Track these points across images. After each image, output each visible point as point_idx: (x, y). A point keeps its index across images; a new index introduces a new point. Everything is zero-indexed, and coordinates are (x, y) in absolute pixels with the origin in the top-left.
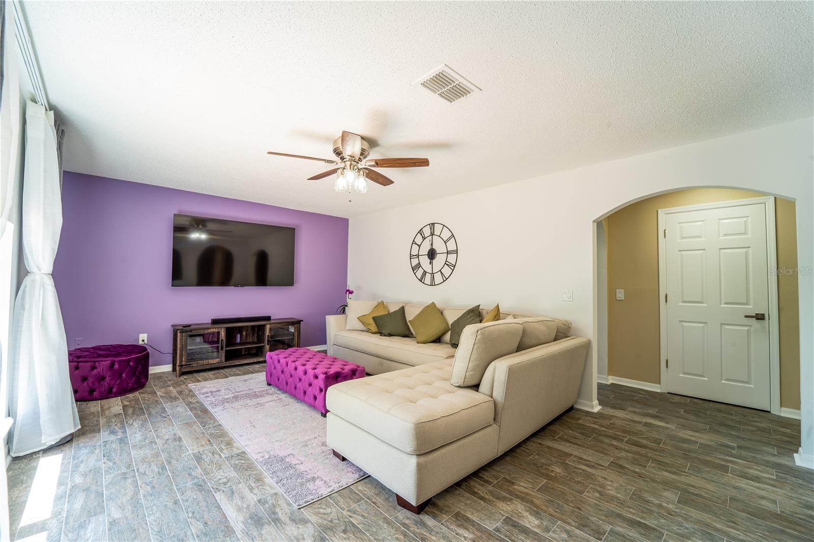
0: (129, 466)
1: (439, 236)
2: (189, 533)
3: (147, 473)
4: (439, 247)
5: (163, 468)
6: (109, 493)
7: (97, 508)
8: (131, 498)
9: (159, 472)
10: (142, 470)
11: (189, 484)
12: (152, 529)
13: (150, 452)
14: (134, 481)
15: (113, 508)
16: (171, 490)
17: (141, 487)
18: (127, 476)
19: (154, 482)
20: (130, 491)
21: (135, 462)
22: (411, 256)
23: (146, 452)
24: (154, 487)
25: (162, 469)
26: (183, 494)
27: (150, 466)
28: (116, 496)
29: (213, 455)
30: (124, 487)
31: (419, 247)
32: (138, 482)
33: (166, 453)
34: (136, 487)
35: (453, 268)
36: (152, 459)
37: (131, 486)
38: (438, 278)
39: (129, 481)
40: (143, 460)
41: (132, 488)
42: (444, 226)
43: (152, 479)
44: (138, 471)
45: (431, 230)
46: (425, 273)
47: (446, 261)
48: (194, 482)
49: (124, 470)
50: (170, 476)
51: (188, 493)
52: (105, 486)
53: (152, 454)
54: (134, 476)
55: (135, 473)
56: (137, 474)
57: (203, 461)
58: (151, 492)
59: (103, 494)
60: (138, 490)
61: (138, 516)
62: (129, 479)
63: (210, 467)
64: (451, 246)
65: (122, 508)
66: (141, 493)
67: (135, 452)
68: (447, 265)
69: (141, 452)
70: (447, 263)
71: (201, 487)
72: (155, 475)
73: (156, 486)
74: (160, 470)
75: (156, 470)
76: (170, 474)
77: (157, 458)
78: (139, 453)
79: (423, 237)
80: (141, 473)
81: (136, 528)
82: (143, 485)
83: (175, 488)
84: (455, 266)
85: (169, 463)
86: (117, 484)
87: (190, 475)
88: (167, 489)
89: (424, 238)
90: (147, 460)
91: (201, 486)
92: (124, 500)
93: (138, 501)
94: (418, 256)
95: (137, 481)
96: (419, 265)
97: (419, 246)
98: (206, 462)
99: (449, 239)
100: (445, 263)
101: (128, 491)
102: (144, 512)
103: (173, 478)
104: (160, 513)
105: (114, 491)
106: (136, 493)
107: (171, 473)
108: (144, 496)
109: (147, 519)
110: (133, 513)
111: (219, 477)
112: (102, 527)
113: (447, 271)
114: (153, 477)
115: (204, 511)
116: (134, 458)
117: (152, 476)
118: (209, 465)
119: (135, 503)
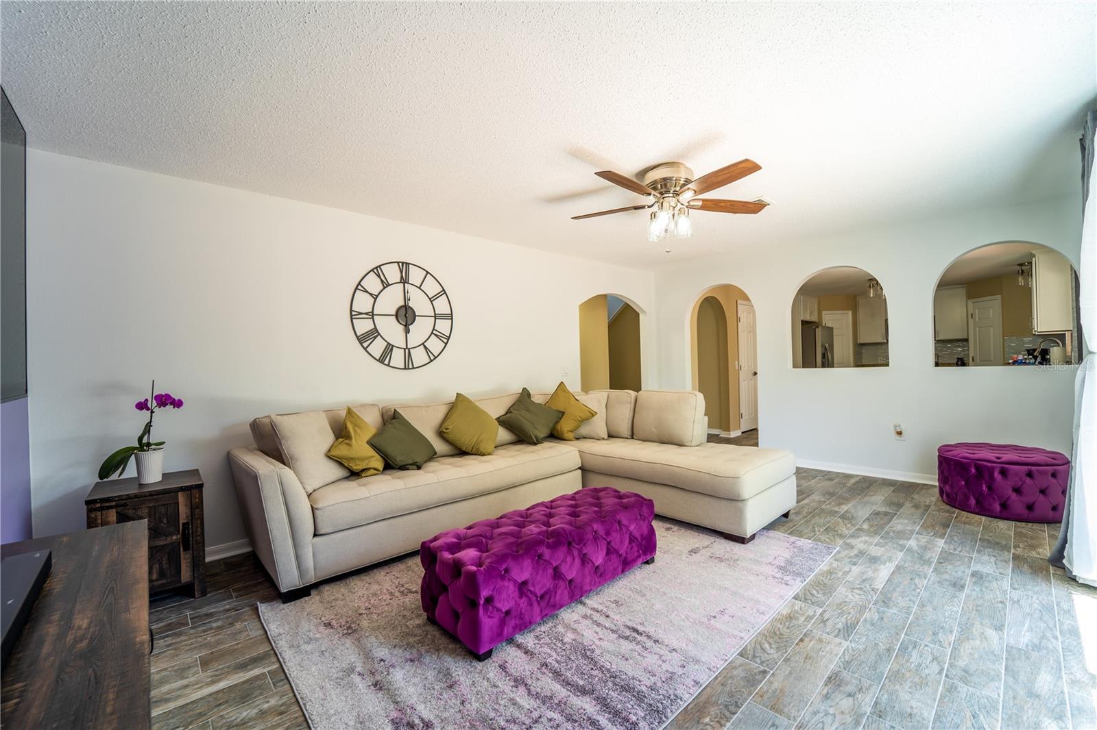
0: (951, 689)
1: (419, 288)
2: (930, 582)
3: (930, 658)
4: (419, 304)
5: (903, 649)
6: (997, 666)
7: (1017, 656)
8: (968, 640)
9: (914, 647)
10: (935, 668)
11: (894, 610)
12: (960, 603)
13: (901, 693)
14: (955, 658)
15: (995, 642)
16: (917, 619)
17: (950, 644)
18: (963, 673)
19: (929, 639)
20: (966, 649)
21: (937, 690)
22: (353, 315)
23: (907, 697)
24: (934, 634)
25: (906, 649)
26: (909, 608)
27: (920, 665)
28: (987, 655)
29: (828, 620)
30: (973, 659)
31: (375, 299)
32: (949, 653)
33: (878, 671)
34: (956, 649)
35: (446, 341)
36: (908, 674)
37: (962, 654)
38: (419, 356)
39: (961, 663)
40: (921, 684)
41: (962, 650)
42: (428, 272)
43: (930, 645)
44: (943, 669)
45: (401, 272)
46: (389, 348)
47: (434, 329)
48: (886, 609)
49: (963, 689)
50: (904, 632)
51: (903, 603)
52: (1000, 680)
53: (901, 684)
54: (951, 665)
55: (947, 670)
56: (946, 665)
57: (849, 622)
58: (941, 631)
59: (1006, 670)
60: (956, 643)
61: (968, 619)
62: (960, 667)
63: (851, 611)
64: (442, 306)
65: (983, 637)
66: (953, 637)
67: (926, 714)
68: (436, 335)
69: (914, 704)
70: (435, 332)
71: (886, 600)
72: (922, 647)
73: (930, 632)
74: (910, 650)
75: (915, 653)
76: (903, 636)
77: (898, 672)
78: (919, 704)
79: (382, 281)
80: (939, 663)
81: (974, 612)
82: (946, 645)
83: (911, 617)
84: (449, 337)
85: (889, 650)
86: (982, 670)
87: (882, 618)
88: (921, 622)
89: (386, 285)
90: (917, 680)
91: (883, 601)
92: (978, 642)
93: (962, 631)
94: (372, 315)
95: (951, 656)
96: (374, 333)
97: (375, 297)
98: (846, 618)
99: (437, 296)
100: (432, 333)
101: (970, 651)
102: (960, 619)
103: (904, 628)
104: (945, 608)
105: (988, 663)
106: (959, 642)
107: (900, 635)
108: (951, 632)
109: (960, 612)
110: (973, 624)
111: (858, 597)
112: (1012, 632)
113: (435, 345)
114: (926, 646)
115: (904, 586)
116: (935, 700)
117: (926, 648)
118: (850, 613)
119: (966, 632)
